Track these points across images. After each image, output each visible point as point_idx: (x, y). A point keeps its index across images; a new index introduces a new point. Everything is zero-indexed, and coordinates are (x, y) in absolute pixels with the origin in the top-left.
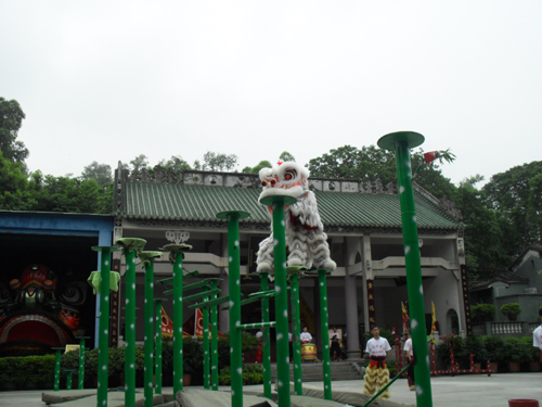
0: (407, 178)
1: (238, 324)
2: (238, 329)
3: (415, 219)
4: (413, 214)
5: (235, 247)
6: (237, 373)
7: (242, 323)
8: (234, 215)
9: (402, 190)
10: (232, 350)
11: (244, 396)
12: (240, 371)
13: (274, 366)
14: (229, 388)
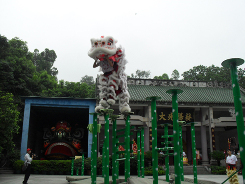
0: (236, 80)
1: (156, 148)
2: (156, 150)
3: (240, 99)
4: (240, 97)
5: (154, 113)
6: (155, 170)
7: (158, 147)
8: (154, 98)
9: (234, 86)
10: (153, 160)
11: (159, 181)
12: (157, 169)
13: (173, 167)
14: (152, 177)
